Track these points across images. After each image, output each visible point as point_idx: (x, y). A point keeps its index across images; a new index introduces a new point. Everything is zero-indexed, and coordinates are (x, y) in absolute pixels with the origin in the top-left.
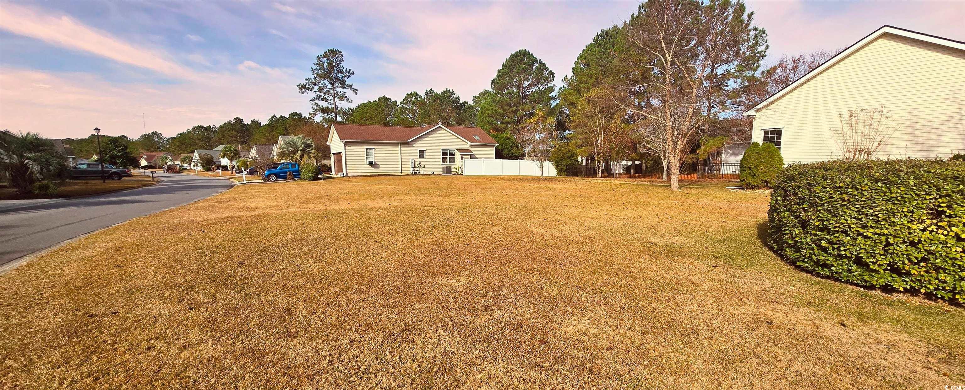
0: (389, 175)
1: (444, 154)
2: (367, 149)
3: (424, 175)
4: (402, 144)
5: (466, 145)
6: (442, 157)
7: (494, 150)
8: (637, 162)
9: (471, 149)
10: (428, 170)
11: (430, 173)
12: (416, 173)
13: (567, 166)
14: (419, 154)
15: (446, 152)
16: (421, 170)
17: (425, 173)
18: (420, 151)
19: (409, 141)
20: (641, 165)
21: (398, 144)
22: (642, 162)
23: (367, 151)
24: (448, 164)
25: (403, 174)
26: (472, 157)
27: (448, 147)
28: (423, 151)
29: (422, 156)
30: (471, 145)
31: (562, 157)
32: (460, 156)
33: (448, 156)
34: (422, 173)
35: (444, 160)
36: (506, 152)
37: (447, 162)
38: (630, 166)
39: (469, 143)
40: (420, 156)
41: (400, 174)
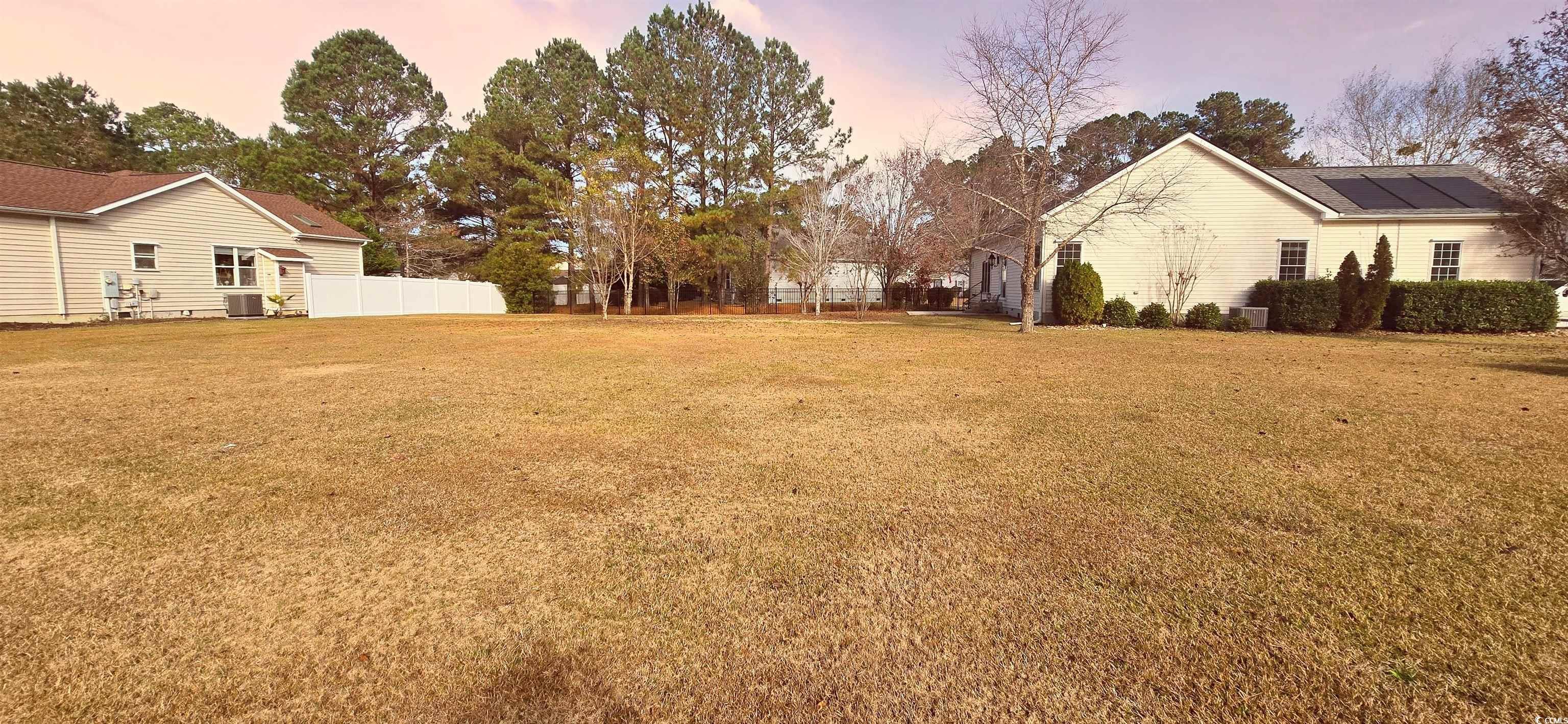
0: (26, 326)
1: (223, 259)
3: (155, 320)
4: (60, 219)
5: (288, 238)
6: (214, 266)
7: (360, 251)
9: (305, 248)
10: (168, 307)
11: (178, 315)
12: (128, 314)
14: (133, 257)
15: (227, 252)
16: (146, 307)
17: (159, 315)
18: (139, 248)
19: (96, 211)
21: (46, 218)
24: (237, 288)
25: (70, 320)
26: (309, 269)
27: (234, 241)
28: (150, 248)
29: (145, 263)
30: (302, 239)
32: (277, 265)
33: (236, 267)
34: (149, 316)
35: (224, 275)
37: (232, 283)
39: (297, 233)
40: (140, 263)
41: (62, 321)
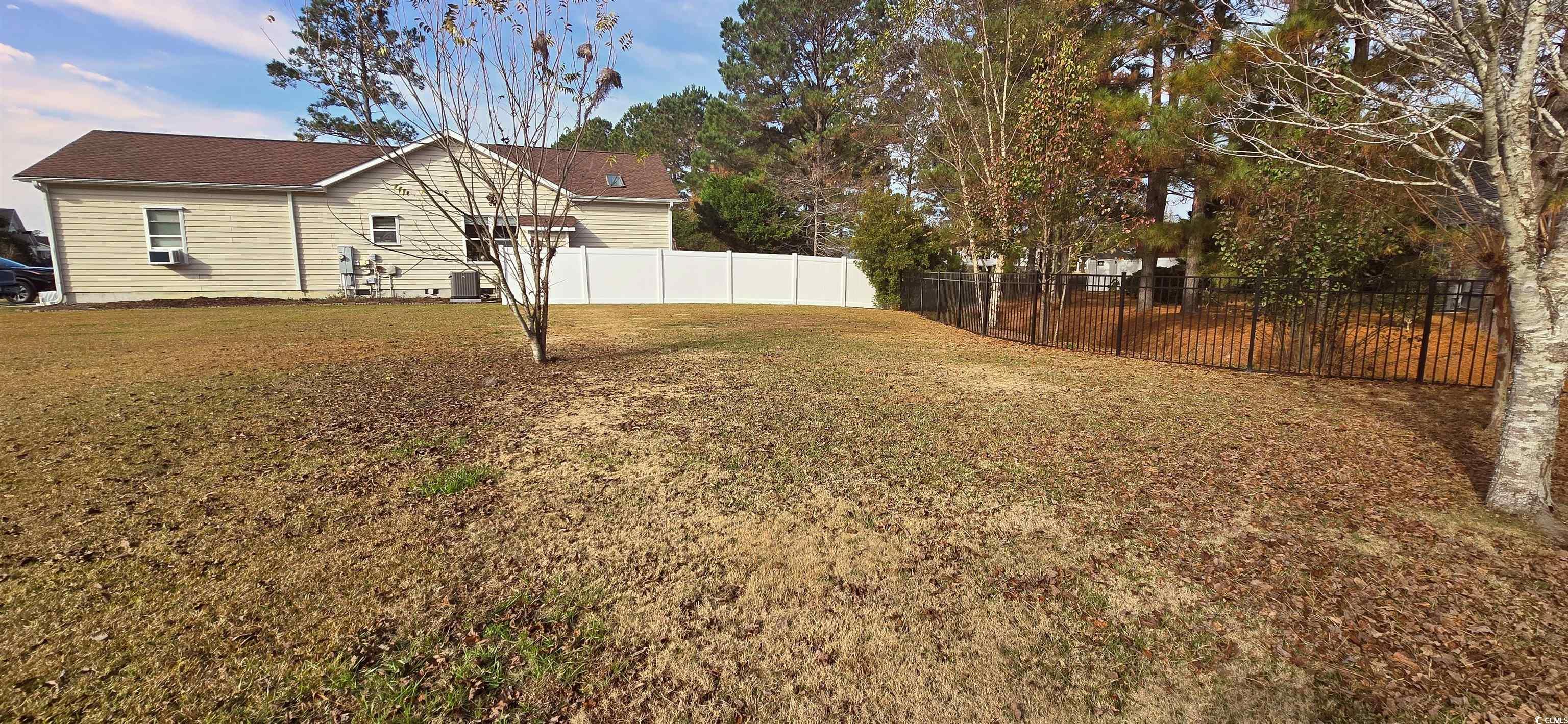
1: (474, 230)
2: (151, 212)
3: (394, 300)
4: (295, 194)
5: (554, 202)
6: (463, 239)
7: (670, 215)
8: (1163, 262)
9: (574, 212)
10: (410, 286)
11: (423, 295)
12: (365, 293)
13: (901, 272)
14: (371, 230)
16: (386, 283)
17: (400, 294)
18: (378, 221)
19: (324, 183)
20: (1178, 273)
21: (284, 194)
22: (1183, 263)
23: (149, 218)
25: (310, 297)
26: (579, 238)
28: (390, 220)
29: (384, 237)
31: (883, 244)
33: (488, 238)
34: (389, 295)
35: (476, 249)
36: (742, 228)
38: (1138, 276)
39: (569, 195)
40: (379, 237)
41: (298, 298)
